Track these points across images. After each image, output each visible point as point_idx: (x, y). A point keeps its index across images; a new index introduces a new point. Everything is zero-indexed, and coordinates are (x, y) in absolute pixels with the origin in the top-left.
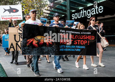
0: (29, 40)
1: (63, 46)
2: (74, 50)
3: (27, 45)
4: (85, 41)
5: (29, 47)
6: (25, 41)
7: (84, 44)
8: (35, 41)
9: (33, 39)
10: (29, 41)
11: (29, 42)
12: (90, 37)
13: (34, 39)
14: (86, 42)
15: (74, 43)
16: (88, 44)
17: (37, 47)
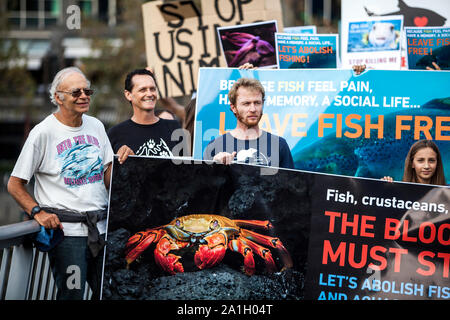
0: (136, 237)
1: (346, 282)
3: (129, 261)
5: (137, 272)
6: (121, 239)
8: (167, 243)
9: (159, 233)
10: (136, 244)
11: (139, 248)
13: (163, 233)
17: (176, 270)
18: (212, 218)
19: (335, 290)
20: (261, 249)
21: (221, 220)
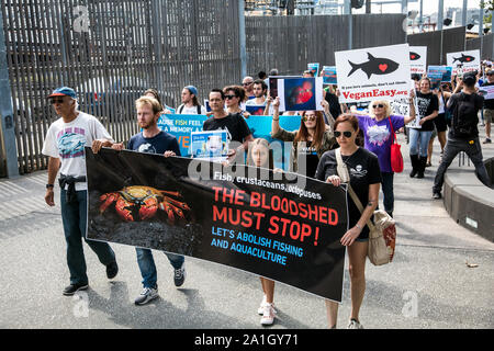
1: (228, 234)
2: (266, 255)
3: (102, 211)
4: (304, 226)
5: (107, 218)
6: (96, 197)
7: (302, 240)
8: (122, 202)
9: (117, 195)
10: (105, 201)
12: (323, 211)
14: (306, 230)
15: (270, 230)
16: (316, 243)
17: (129, 219)
18: (147, 188)
19: (222, 238)
20: (177, 209)
21: (152, 190)
